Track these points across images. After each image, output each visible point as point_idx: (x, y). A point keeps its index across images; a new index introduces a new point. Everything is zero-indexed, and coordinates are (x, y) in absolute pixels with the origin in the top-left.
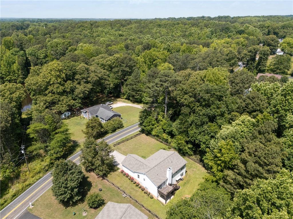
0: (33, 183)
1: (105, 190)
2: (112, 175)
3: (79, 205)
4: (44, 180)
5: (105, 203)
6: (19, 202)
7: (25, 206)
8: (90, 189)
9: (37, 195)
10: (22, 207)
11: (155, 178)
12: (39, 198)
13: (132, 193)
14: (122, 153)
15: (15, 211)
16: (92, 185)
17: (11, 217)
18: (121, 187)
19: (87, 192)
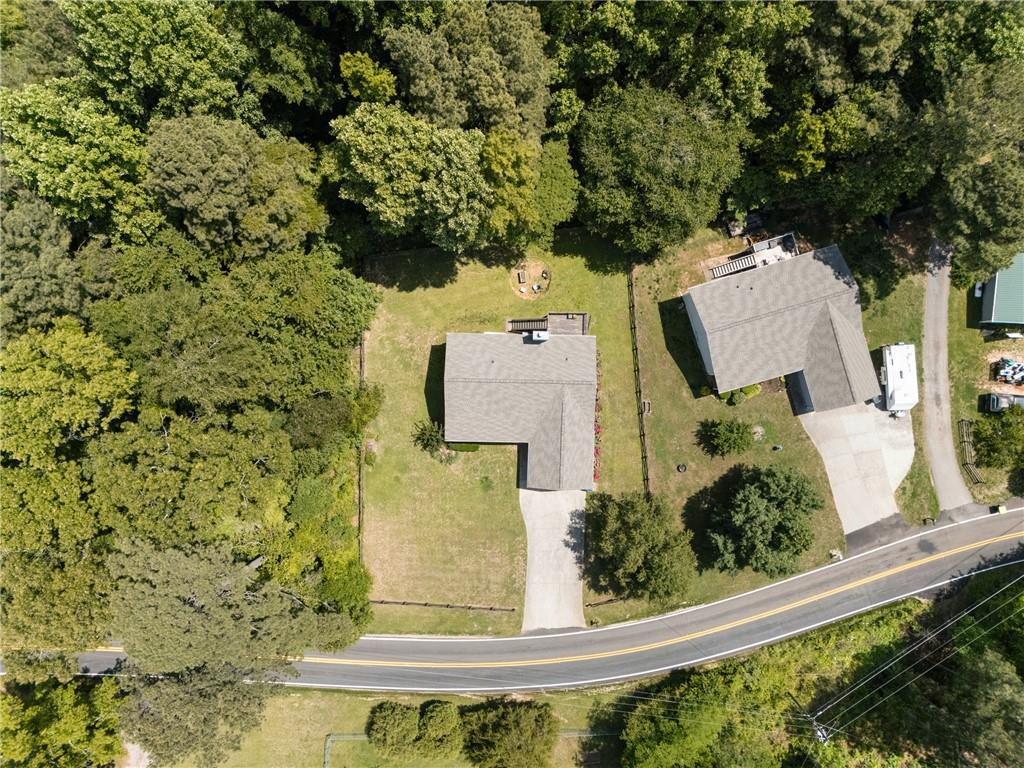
0: (794, 642)
1: (671, 462)
2: (620, 491)
3: (751, 467)
4: (768, 627)
5: (702, 424)
6: (849, 597)
7: (845, 571)
8: (700, 492)
9: (808, 584)
10: (852, 573)
11: (582, 357)
12: (810, 569)
13: (624, 400)
14: (525, 556)
15: (868, 573)
16: (685, 502)
17: (880, 561)
18: (632, 437)
19: (712, 488)
